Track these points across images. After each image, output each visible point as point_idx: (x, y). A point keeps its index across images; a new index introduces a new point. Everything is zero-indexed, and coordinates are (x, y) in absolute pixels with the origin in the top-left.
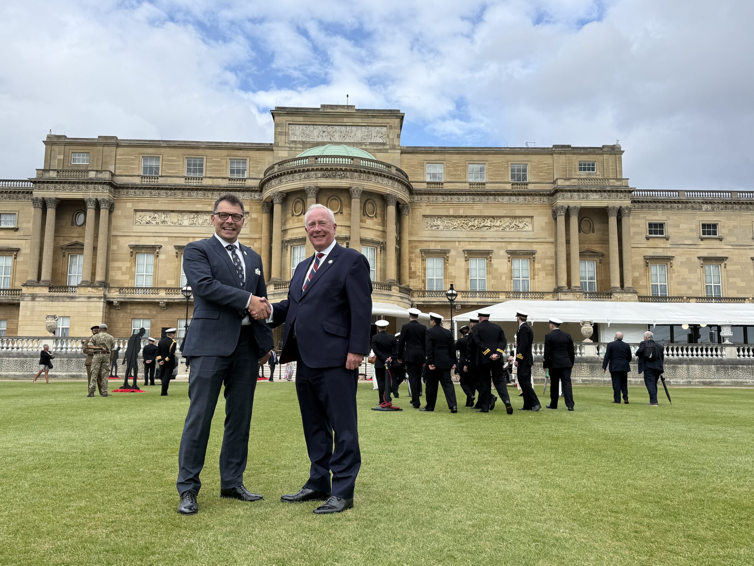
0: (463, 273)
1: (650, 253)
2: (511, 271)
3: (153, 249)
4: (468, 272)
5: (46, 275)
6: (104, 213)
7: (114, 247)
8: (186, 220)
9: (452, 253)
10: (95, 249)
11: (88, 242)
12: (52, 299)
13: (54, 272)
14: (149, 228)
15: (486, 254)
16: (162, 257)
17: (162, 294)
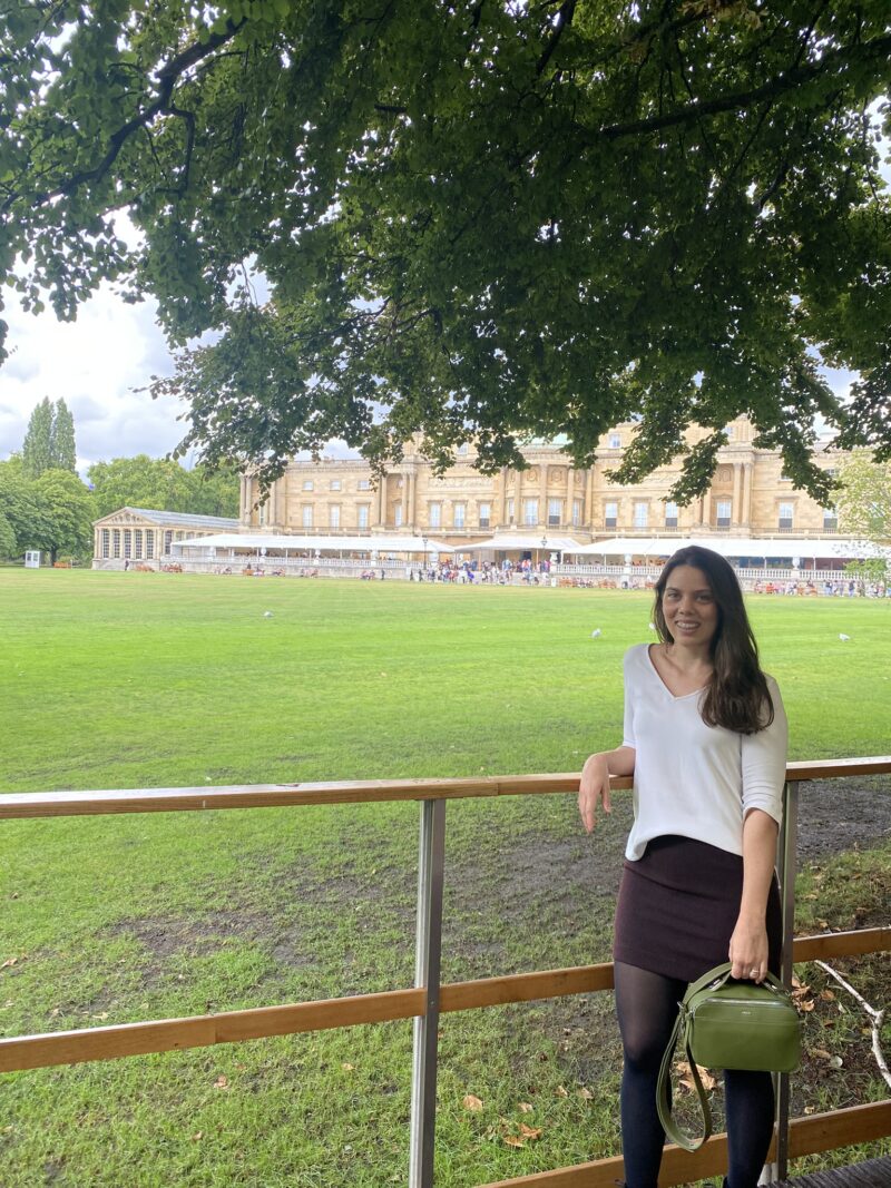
0: (630, 513)
1: (780, 494)
2: (664, 512)
3: (439, 502)
4: (634, 512)
5: (383, 520)
6: (412, 481)
7: (419, 502)
8: (458, 483)
9: (624, 500)
10: (408, 502)
11: (403, 498)
12: (386, 534)
13: (388, 516)
14: (437, 489)
15: (646, 500)
16: (444, 507)
17: (444, 531)
